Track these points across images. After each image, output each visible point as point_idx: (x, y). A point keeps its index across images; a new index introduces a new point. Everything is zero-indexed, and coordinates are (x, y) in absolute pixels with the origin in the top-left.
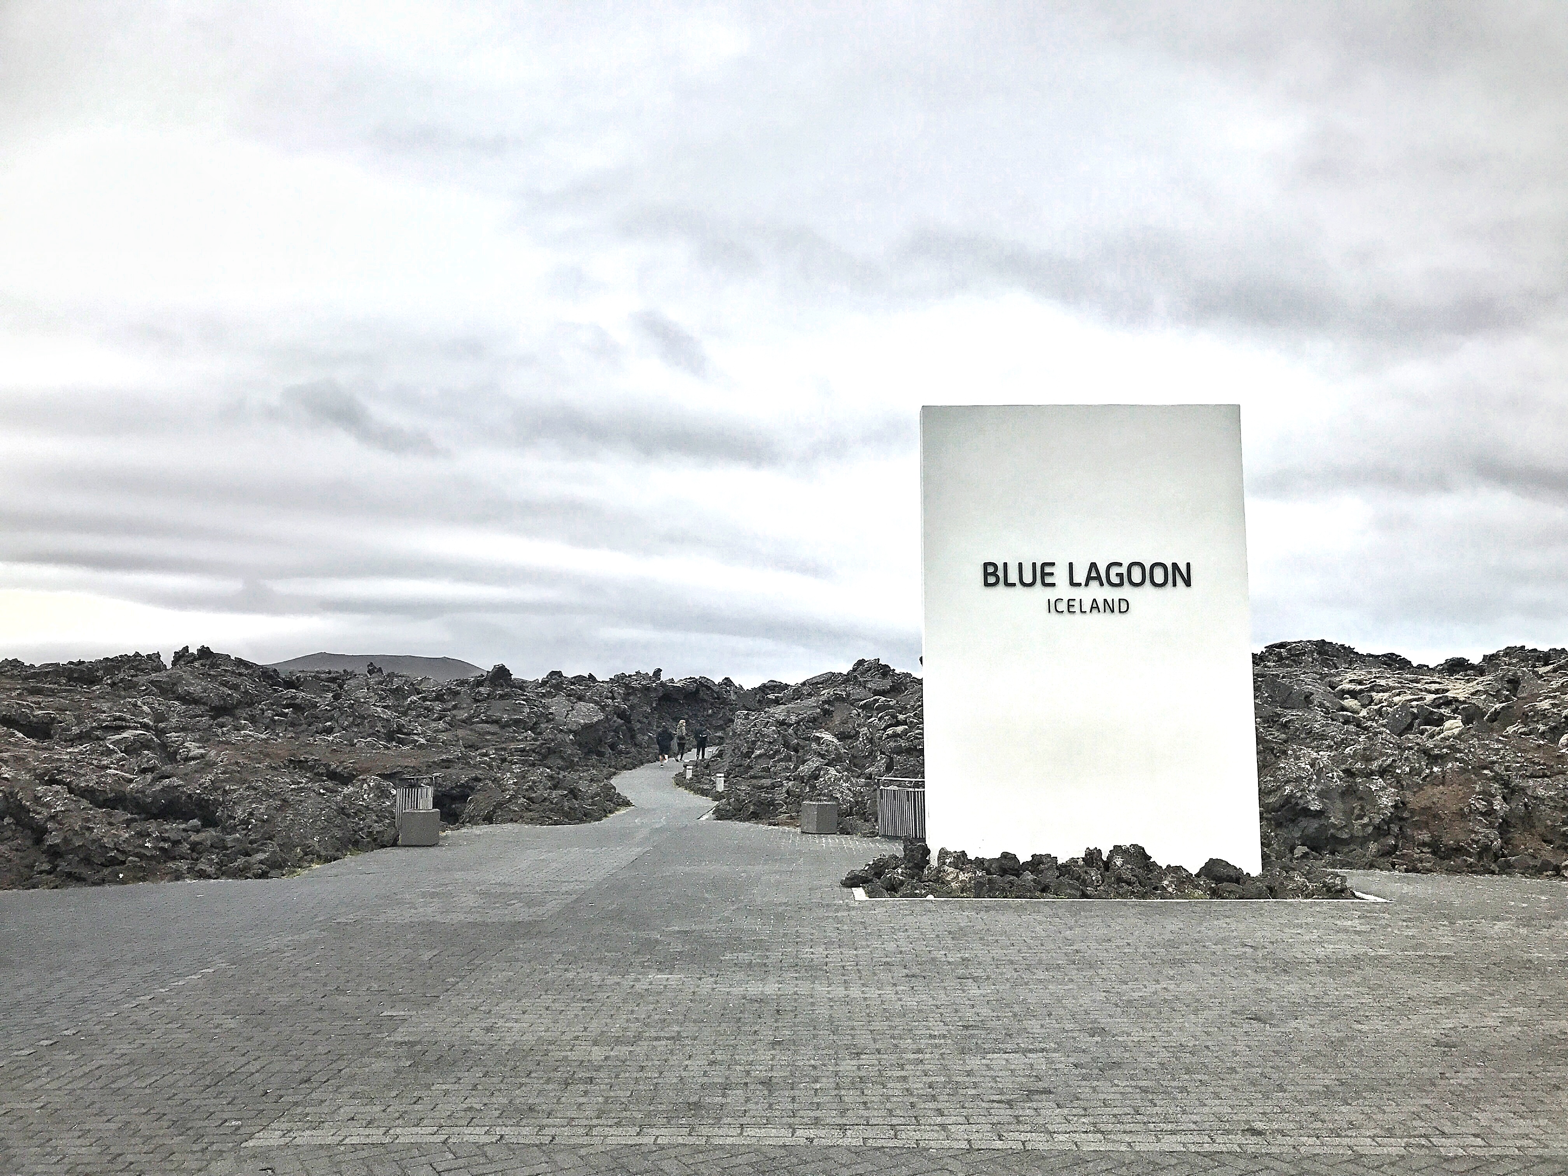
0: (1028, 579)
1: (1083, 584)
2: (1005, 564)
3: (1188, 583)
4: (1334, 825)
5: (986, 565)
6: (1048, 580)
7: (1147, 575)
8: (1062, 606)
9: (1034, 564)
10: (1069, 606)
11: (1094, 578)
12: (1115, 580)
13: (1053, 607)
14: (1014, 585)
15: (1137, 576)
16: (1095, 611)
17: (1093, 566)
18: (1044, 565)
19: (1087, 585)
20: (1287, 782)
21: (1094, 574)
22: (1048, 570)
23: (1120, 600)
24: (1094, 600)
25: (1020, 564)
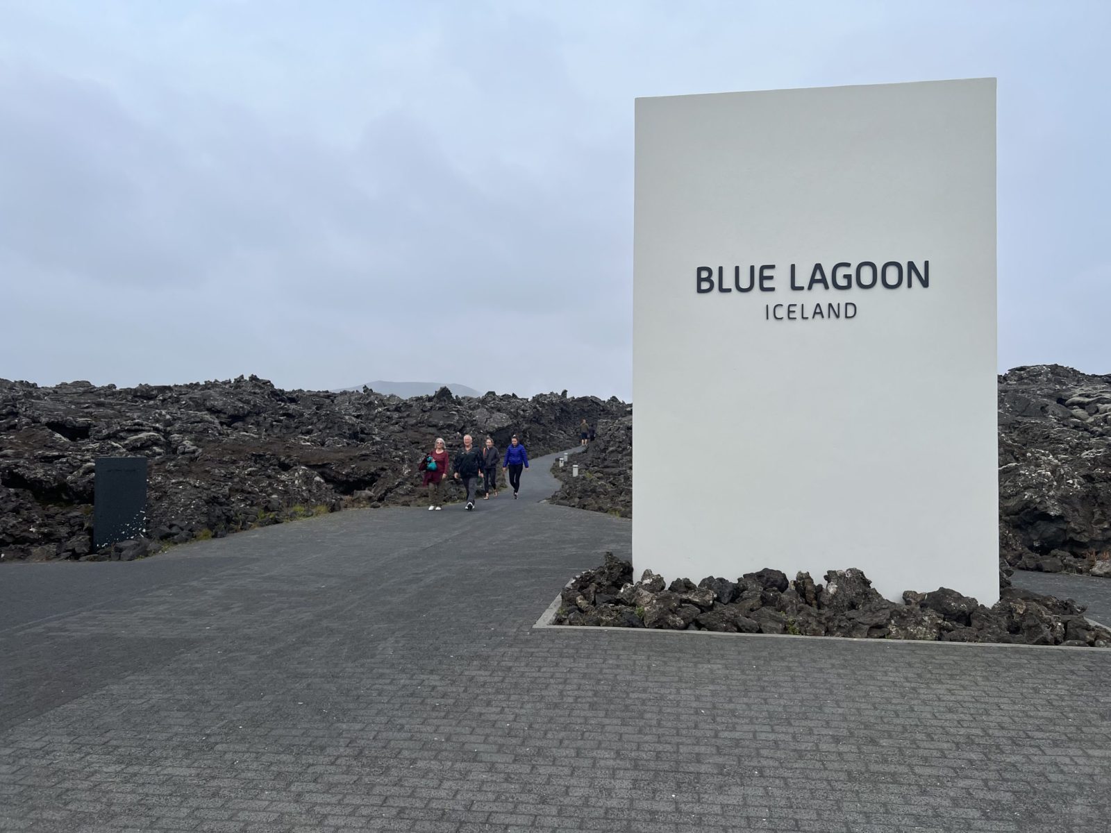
0: (745, 283)
1: (806, 287)
2: (721, 269)
3: (925, 283)
4: (1074, 530)
5: (700, 270)
6: (767, 284)
7: (880, 276)
8: (782, 312)
9: (752, 268)
10: (789, 312)
11: (818, 281)
12: (842, 282)
13: (771, 313)
14: (729, 290)
15: (866, 276)
16: (818, 317)
17: (818, 267)
18: (763, 268)
19: (810, 288)
20: (1026, 488)
21: (818, 277)
22: (767, 273)
23: (847, 304)
24: (818, 305)
25: (737, 268)
